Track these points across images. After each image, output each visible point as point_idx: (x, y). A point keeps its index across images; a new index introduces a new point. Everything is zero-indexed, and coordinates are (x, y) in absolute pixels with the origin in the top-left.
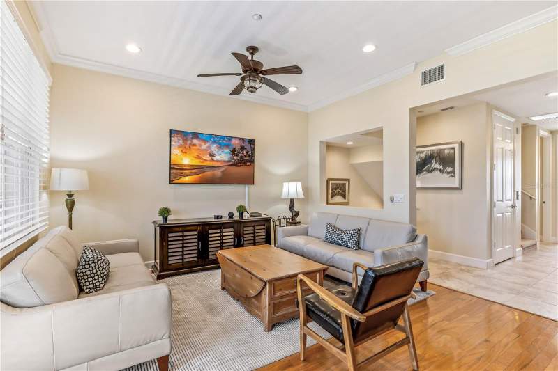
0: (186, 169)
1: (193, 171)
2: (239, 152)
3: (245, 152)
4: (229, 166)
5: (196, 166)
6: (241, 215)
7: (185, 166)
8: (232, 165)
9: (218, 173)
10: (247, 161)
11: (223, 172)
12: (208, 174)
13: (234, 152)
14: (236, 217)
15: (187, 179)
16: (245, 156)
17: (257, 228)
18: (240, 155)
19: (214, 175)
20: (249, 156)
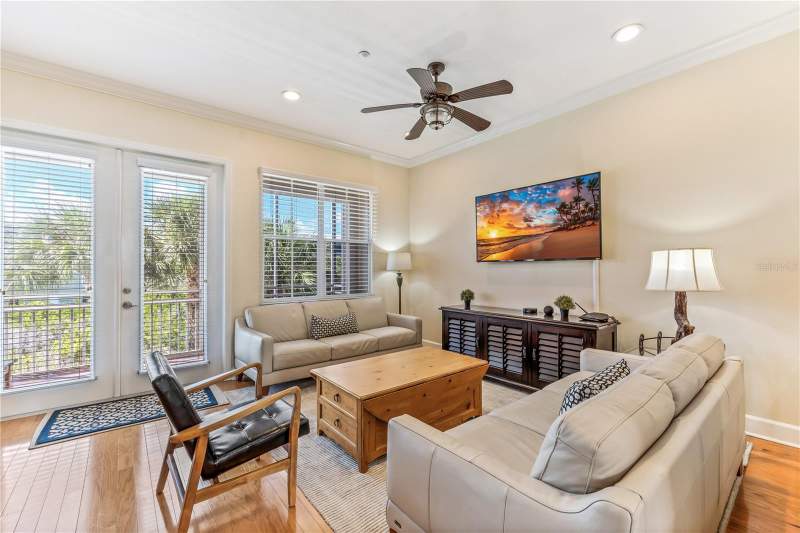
0: (494, 245)
1: (502, 246)
2: (571, 208)
3: (581, 206)
4: (554, 231)
5: (507, 238)
6: (565, 314)
7: (492, 240)
8: (559, 230)
9: (537, 244)
10: (585, 219)
11: (544, 242)
12: (523, 247)
13: (563, 209)
14: (557, 317)
15: (494, 257)
16: (583, 212)
17: (565, 339)
18: (574, 211)
19: (531, 247)
20: (591, 209)
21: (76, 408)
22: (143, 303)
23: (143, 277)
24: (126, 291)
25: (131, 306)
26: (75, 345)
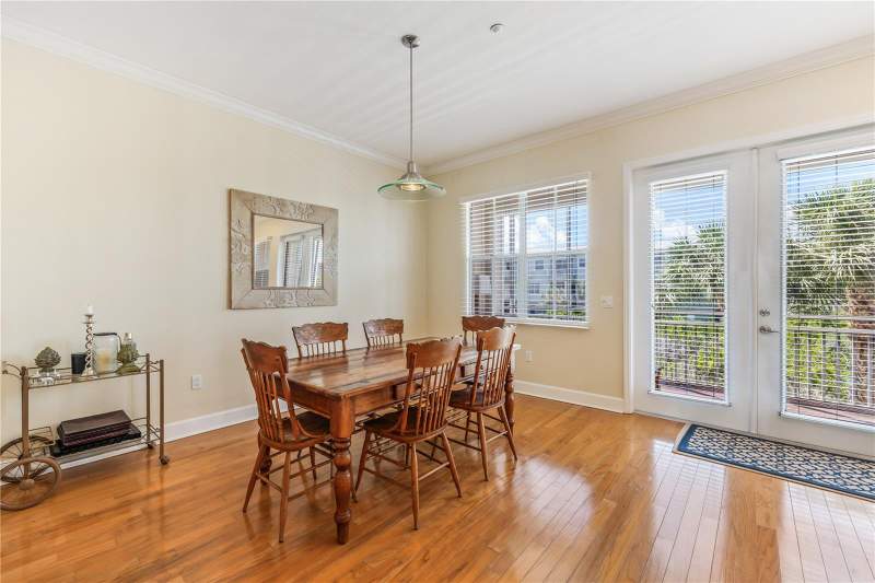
21: (711, 429)
22: (784, 330)
23: (785, 297)
24: (764, 313)
25: (770, 331)
26: (711, 363)
